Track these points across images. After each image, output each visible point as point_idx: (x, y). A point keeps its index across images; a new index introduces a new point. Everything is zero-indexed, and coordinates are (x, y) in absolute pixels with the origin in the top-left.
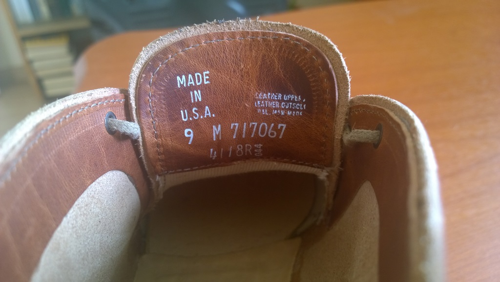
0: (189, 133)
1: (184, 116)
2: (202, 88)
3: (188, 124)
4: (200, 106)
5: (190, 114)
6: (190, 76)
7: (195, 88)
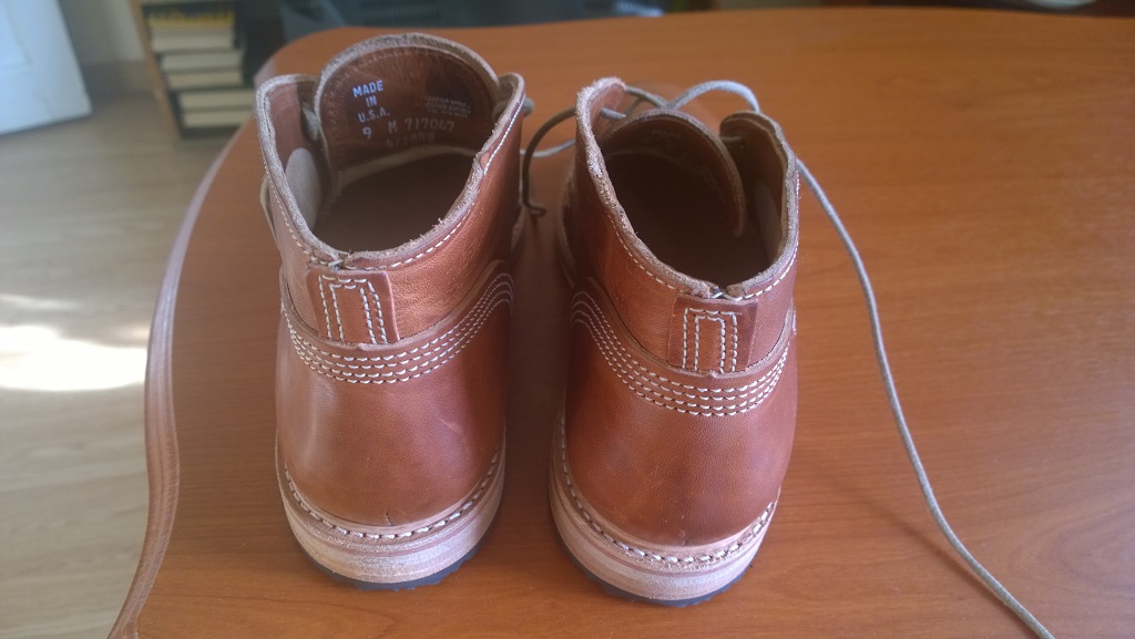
0: (367, 131)
1: (362, 118)
2: (377, 94)
3: (366, 124)
4: (376, 109)
5: (367, 115)
6: (365, 86)
7: (371, 95)
